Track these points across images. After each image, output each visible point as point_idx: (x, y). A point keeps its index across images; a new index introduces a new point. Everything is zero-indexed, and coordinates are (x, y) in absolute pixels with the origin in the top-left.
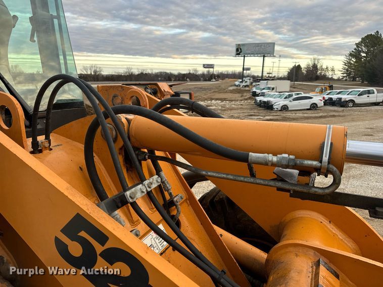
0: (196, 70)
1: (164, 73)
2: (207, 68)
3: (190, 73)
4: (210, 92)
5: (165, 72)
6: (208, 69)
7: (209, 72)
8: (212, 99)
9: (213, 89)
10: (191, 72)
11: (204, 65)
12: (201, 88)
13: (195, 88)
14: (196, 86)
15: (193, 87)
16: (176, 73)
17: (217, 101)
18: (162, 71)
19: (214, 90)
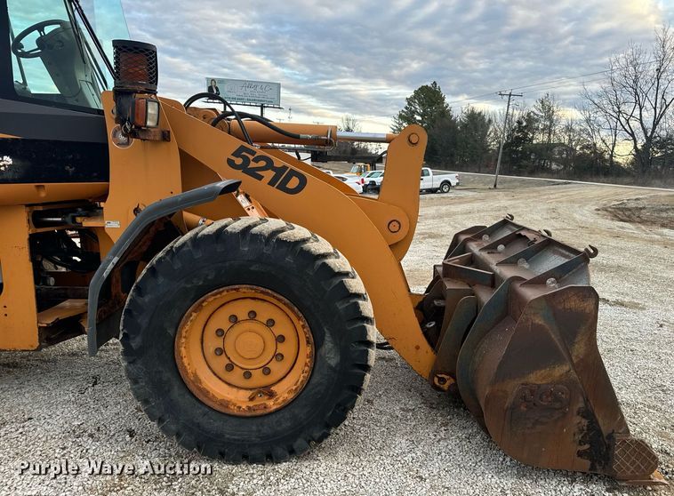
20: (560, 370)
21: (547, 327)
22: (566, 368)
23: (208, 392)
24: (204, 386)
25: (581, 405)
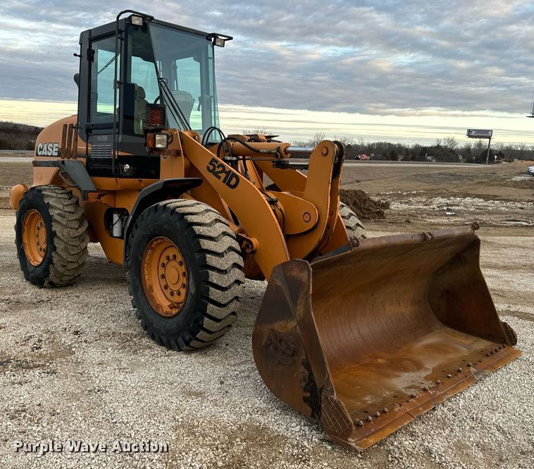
0: (452, 141)
1: (386, 144)
2: (476, 137)
3: (438, 147)
4: (469, 182)
5: (389, 144)
6: (478, 140)
7: (480, 145)
8: (466, 195)
9: (477, 177)
10: (442, 144)
11: (469, 131)
12: (452, 175)
13: (441, 174)
14: (442, 171)
15: (436, 172)
16: (410, 144)
17: (476, 200)
18: (383, 141)
19: (478, 180)
20: (292, 324)
21: (284, 289)
22: (294, 323)
23: (154, 298)
24: (153, 294)
25: (304, 357)
